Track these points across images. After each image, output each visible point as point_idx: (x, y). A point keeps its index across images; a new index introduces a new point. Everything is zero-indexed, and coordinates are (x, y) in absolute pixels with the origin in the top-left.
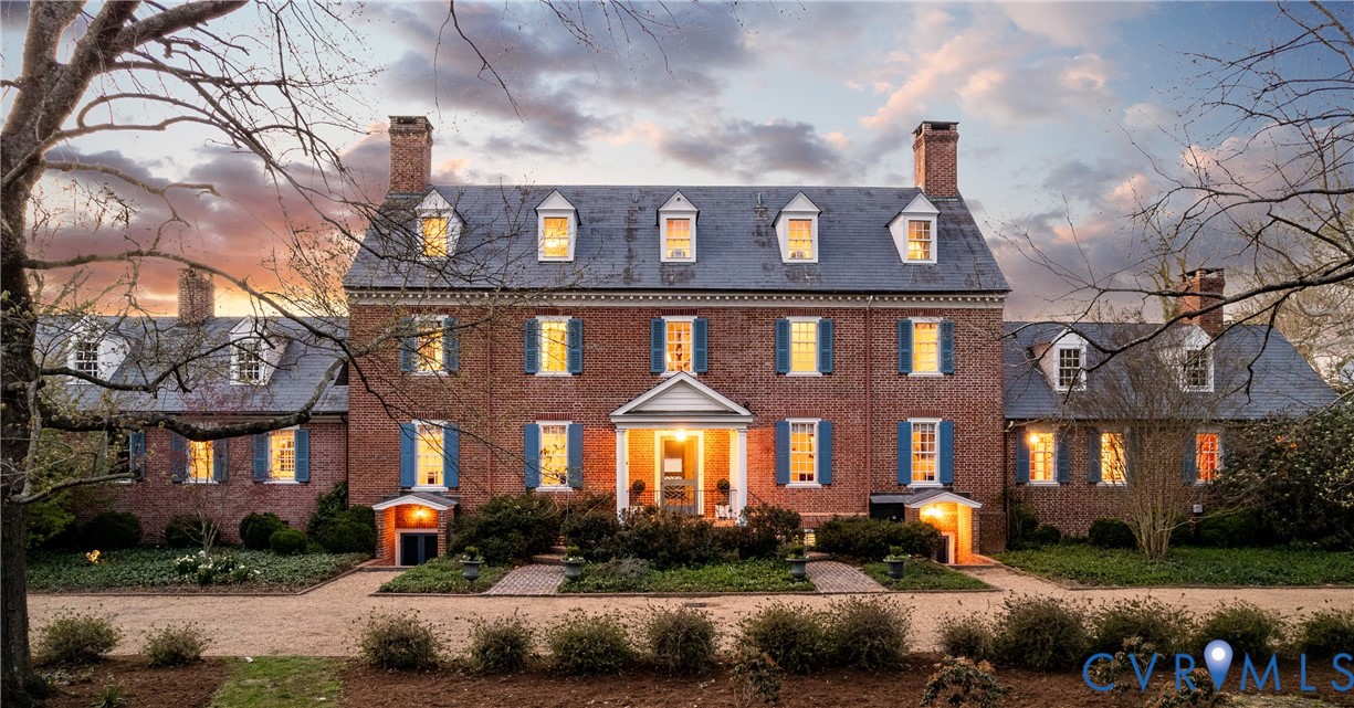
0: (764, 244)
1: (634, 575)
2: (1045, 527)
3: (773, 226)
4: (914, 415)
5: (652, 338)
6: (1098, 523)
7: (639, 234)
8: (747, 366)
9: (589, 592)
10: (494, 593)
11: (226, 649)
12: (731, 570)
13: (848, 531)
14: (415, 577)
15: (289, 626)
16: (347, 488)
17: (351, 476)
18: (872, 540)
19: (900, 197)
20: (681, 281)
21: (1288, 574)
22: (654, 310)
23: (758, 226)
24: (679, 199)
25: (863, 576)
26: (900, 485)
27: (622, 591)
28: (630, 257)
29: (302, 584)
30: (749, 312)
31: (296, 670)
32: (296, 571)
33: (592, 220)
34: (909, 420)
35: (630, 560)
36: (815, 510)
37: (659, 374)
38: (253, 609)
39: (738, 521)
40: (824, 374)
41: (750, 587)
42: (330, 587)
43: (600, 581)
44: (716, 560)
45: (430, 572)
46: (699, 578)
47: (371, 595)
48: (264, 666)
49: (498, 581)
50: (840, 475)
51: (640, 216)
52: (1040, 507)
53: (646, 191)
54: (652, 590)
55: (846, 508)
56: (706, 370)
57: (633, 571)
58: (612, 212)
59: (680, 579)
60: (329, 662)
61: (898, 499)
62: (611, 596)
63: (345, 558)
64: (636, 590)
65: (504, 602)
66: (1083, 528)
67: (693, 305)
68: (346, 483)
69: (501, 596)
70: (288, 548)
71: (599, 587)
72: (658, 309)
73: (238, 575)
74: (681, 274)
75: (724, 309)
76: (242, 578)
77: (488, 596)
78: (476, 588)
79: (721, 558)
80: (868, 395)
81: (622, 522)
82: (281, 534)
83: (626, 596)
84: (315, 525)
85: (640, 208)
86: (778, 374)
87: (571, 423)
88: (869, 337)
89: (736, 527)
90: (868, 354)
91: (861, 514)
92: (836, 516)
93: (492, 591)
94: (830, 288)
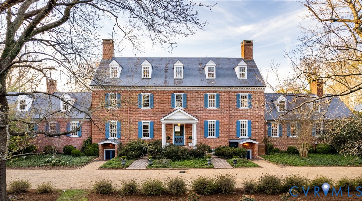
0: (201, 74)
1: (166, 163)
2: (275, 149)
3: (204, 68)
4: (241, 119)
5: (172, 99)
6: (289, 148)
7: (168, 71)
8: (196, 106)
9: (154, 168)
10: (130, 168)
11: (59, 187)
12: (192, 161)
13: (223, 150)
14: (109, 164)
15: (75, 179)
16: (91, 138)
17: (92, 135)
18: (229, 153)
19: (238, 60)
20: (179, 84)
21: (338, 163)
22: (172, 91)
23: (200, 69)
24: (179, 62)
25: (227, 163)
26: (237, 137)
27: (163, 168)
28: (166, 77)
29: (79, 166)
30: (197, 92)
31: (77, 194)
32: (78, 162)
33: (156, 67)
34: (240, 120)
35: (165, 159)
36: (215, 144)
37: (173, 108)
38: (66, 174)
39: (194, 148)
40: (217, 108)
41: (197, 167)
42: (87, 166)
43: (157, 165)
44: (188, 159)
45: (113, 162)
46: (183, 164)
47: (97, 169)
48: (68, 193)
49: (131, 165)
50: (221, 134)
51: (169, 66)
52: (274, 143)
53: (170, 59)
54: (171, 168)
55: (223, 143)
56: (186, 107)
57: (166, 162)
58: (161, 65)
59: (179, 164)
60: (85, 191)
61: (237, 141)
62: (160, 169)
63: (91, 157)
64: (167, 167)
65: (132, 171)
66: (285, 149)
67: (183, 90)
68: (91, 137)
69: (131, 169)
70: (75, 155)
71: (157, 167)
72: (173, 91)
73: (62, 164)
74: (179, 82)
75: (191, 91)
76: (63, 164)
77: (128, 169)
78: (125, 167)
79: (189, 158)
80: (229, 113)
81: (163, 148)
82: (74, 151)
83: (164, 169)
84: (83, 149)
85: (169, 64)
86: (205, 108)
87: (150, 121)
88: (229, 98)
89: (194, 150)
90: (229, 102)
91: (227, 145)
92: (220, 146)
93: (129, 168)
94: (219, 86)
